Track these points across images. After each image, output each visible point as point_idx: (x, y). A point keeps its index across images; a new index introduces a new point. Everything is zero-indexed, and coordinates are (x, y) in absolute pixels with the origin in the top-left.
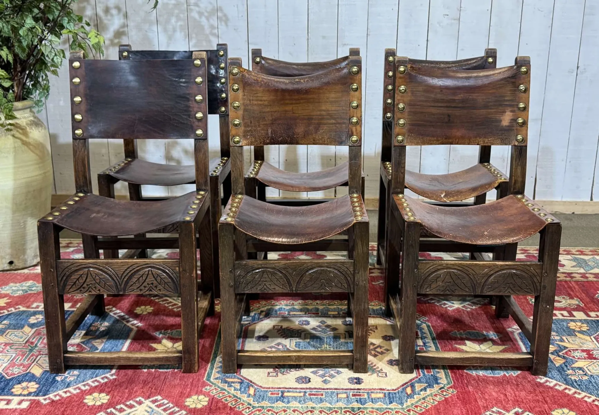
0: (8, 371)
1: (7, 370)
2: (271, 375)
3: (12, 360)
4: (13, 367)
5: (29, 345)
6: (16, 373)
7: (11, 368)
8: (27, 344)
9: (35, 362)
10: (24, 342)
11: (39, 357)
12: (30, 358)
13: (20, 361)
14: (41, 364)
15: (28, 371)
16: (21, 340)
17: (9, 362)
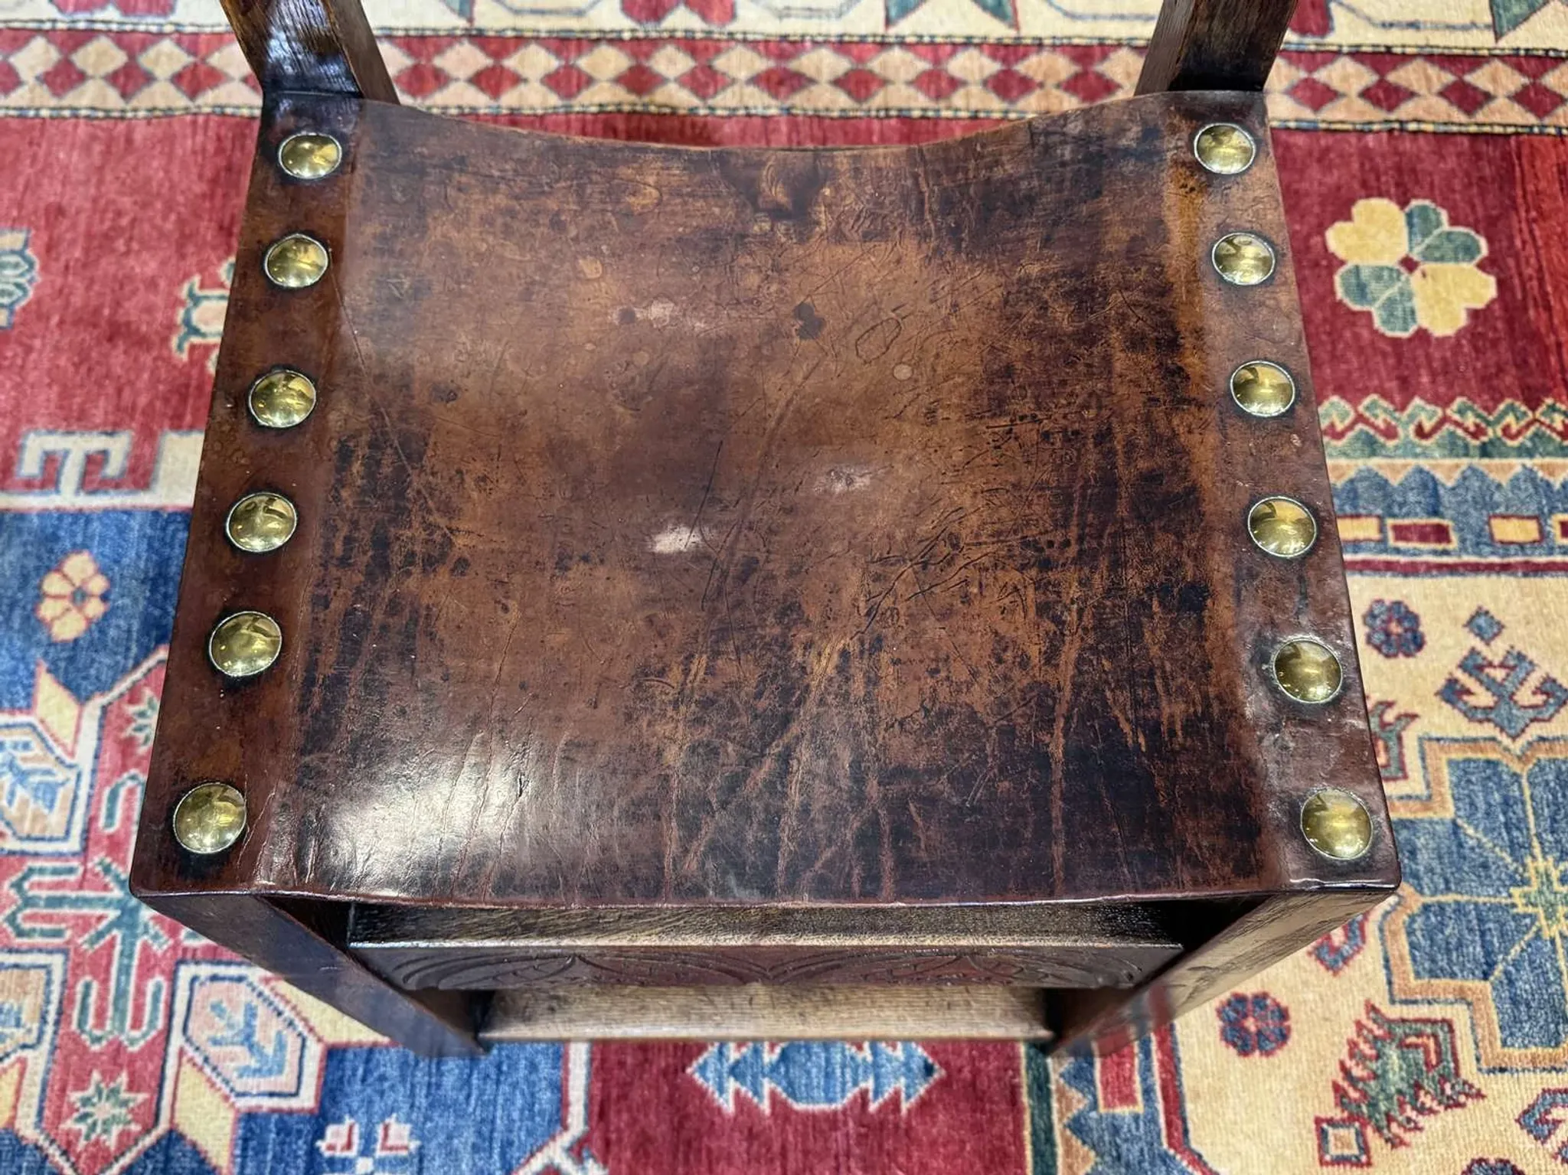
0: (69, 1124)
1: (59, 1117)
2: (1334, 1151)
3: (60, 1012)
4: (81, 1084)
5: (107, 870)
6: (111, 1141)
7: (75, 1096)
8: (97, 858)
9: (177, 1040)
10: (74, 844)
11: (185, 973)
12: (140, 992)
13: (101, 1015)
14: (213, 1051)
15: (163, 1127)
16: (55, 820)
17: (49, 1029)
